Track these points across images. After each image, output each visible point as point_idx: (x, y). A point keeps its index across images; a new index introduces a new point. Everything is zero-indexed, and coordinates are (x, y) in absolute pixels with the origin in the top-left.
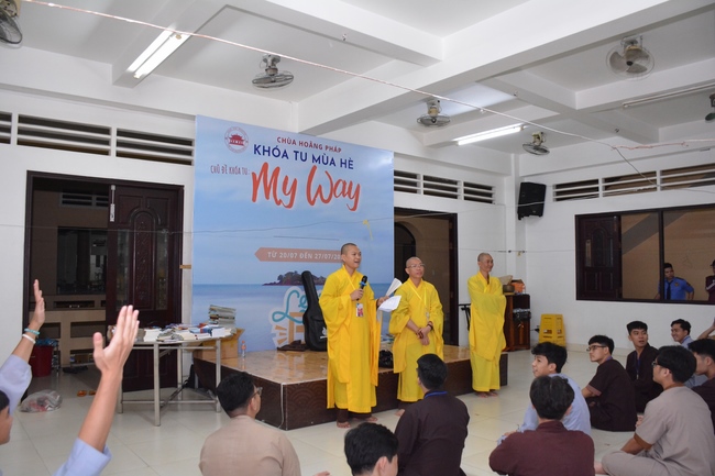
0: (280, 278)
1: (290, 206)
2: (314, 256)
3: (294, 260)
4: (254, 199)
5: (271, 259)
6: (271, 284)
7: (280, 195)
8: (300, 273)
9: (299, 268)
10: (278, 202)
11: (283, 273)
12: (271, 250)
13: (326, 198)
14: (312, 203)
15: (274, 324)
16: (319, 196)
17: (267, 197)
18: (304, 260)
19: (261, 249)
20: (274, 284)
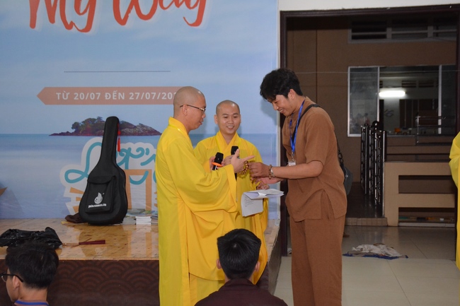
0: (75, 126)
1: (88, 28)
2: (127, 96)
3: (95, 102)
4: (33, 25)
5: (62, 102)
6: (62, 134)
7: (70, 14)
8: (104, 119)
9: (103, 113)
10: (69, 26)
11: (80, 120)
12: (61, 90)
13: (145, 11)
14: (123, 22)
15: (68, 186)
16: (134, 11)
17: (52, 20)
18: (111, 102)
19: (46, 89)
20: (67, 134)
